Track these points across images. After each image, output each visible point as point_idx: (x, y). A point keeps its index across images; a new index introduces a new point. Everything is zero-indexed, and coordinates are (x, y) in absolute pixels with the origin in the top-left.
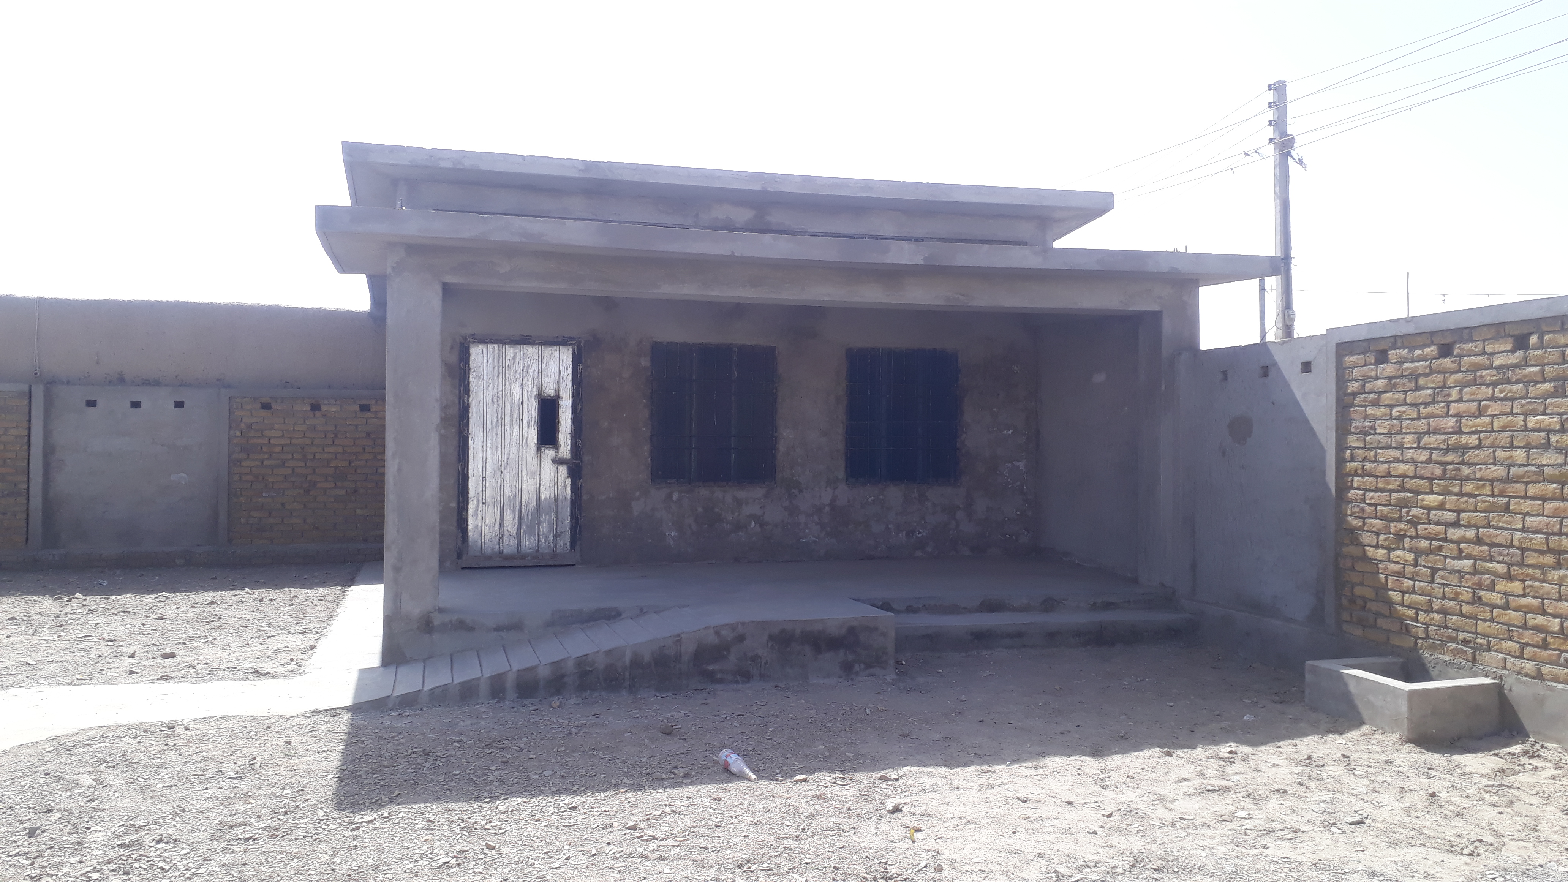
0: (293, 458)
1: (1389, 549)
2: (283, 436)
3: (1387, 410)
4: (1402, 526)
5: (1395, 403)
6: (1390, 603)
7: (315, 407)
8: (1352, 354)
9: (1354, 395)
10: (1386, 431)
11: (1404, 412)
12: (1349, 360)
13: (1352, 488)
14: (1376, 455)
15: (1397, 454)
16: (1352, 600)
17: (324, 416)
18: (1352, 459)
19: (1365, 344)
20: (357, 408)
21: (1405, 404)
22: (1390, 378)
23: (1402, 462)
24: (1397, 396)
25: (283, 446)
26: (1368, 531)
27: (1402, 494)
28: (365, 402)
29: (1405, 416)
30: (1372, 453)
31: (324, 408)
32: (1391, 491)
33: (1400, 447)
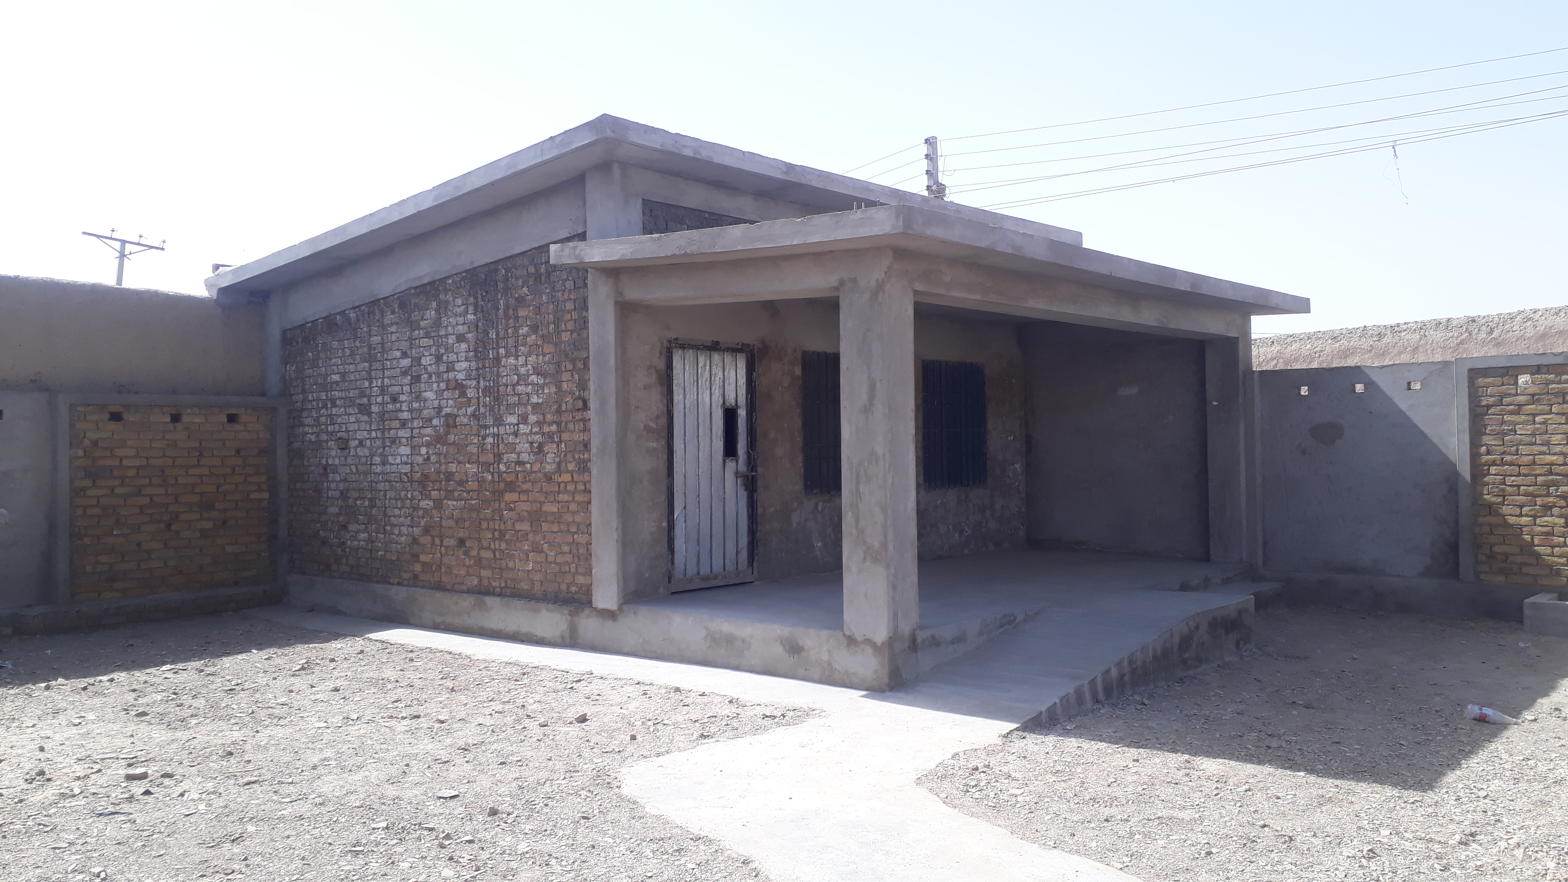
0: (150, 484)
1: (1535, 517)
2: (137, 456)
3: (1530, 418)
4: (1551, 499)
5: (1538, 412)
6: (1538, 556)
7: (176, 418)
8: (1485, 376)
9: (1489, 407)
10: (1529, 433)
11: (1550, 419)
12: (1481, 381)
13: (1489, 474)
14: (1517, 450)
15: (1545, 448)
16: (1492, 556)
17: (187, 428)
18: (1488, 453)
19: (1502, 370)
20: (225, 419)
21: (1551, 413)
22: (1533, 395)
23: (1549, 454)
24: (1540, 407)
25: (138, 468)
26: (1508, 505)
27: (1550, 477)
28: (233, 411)
29: (1550, 422)
30: (1514, 448)
31: (186, 419)
32: (1536, 476)
33: (1547, 443)
